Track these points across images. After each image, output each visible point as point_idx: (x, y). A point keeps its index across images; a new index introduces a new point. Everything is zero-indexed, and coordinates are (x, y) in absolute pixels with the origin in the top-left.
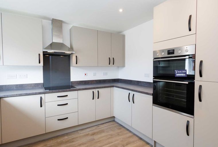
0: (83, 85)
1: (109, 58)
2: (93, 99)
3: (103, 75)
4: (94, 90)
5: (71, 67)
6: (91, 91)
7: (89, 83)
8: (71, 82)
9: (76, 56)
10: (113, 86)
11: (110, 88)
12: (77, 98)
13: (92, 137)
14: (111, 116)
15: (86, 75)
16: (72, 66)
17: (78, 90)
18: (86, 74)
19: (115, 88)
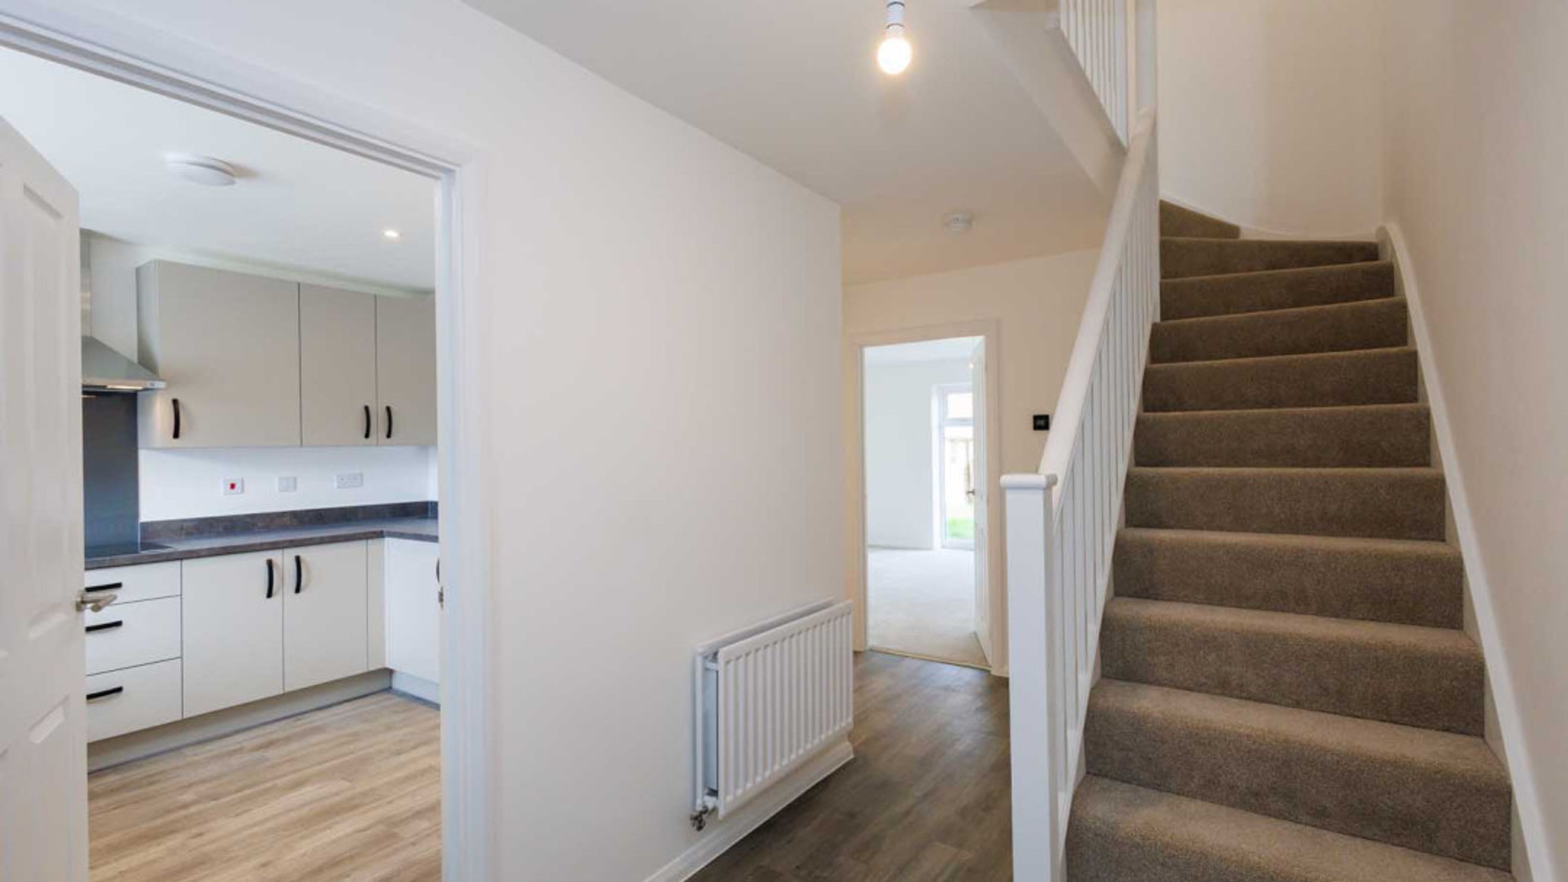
0: (219, 535)
1: (367, 409)
2: (270, 594)
3: (336, 485)
4: (275, 556)
5: (143, 456)
6: (260, 559)
7: (254, 525)
8: (143, 524)
9: (175, 402)
10: (380, 535)
11: (364, 542)
12: (179, 593)
13: (257, 755)
14: (372, 668)
15: (235, 490)
16: (148, 449)
17: (181, 559)
18: (233, 486)
19: (388, 541)
